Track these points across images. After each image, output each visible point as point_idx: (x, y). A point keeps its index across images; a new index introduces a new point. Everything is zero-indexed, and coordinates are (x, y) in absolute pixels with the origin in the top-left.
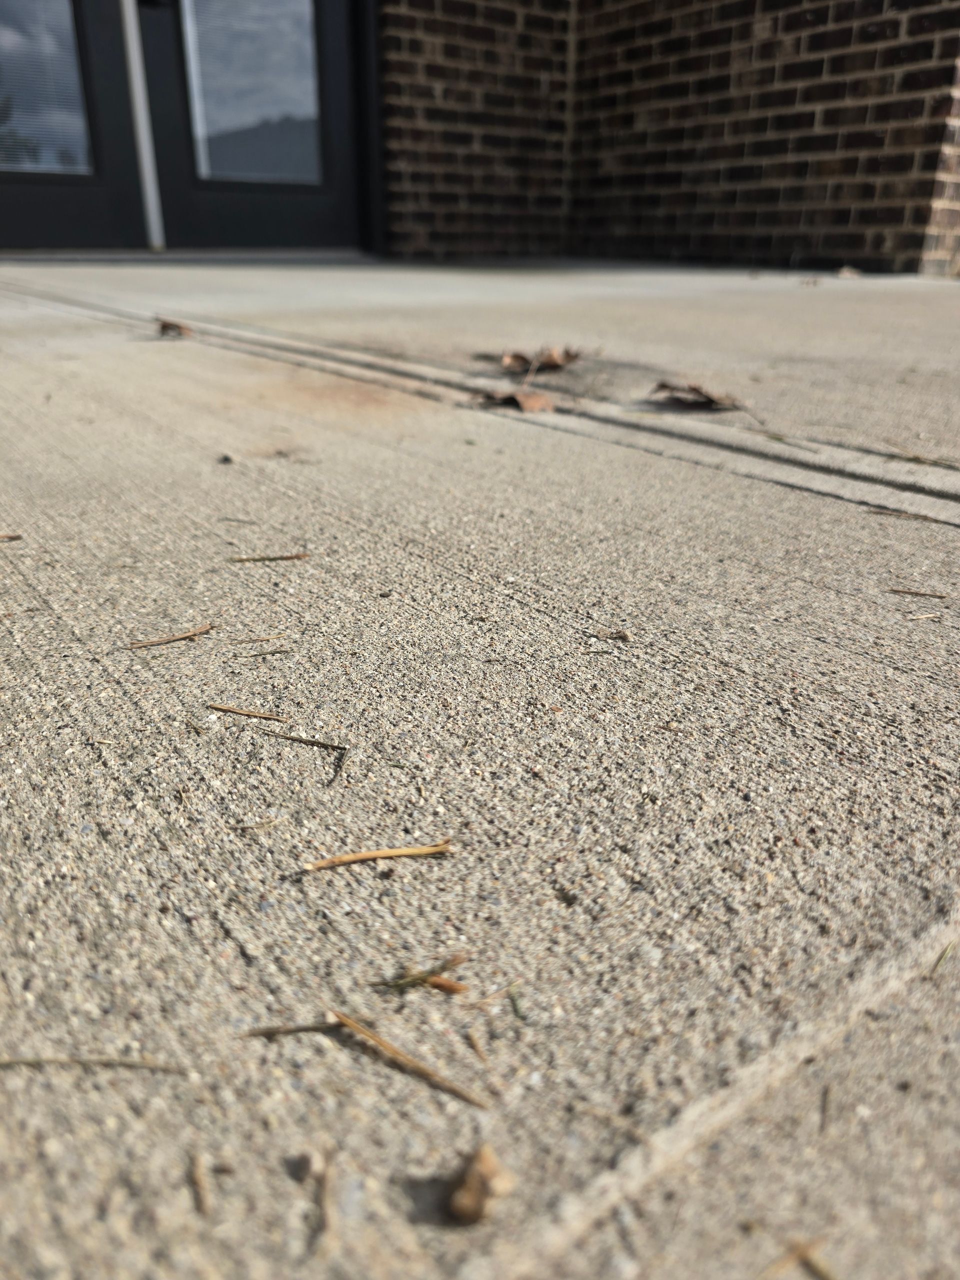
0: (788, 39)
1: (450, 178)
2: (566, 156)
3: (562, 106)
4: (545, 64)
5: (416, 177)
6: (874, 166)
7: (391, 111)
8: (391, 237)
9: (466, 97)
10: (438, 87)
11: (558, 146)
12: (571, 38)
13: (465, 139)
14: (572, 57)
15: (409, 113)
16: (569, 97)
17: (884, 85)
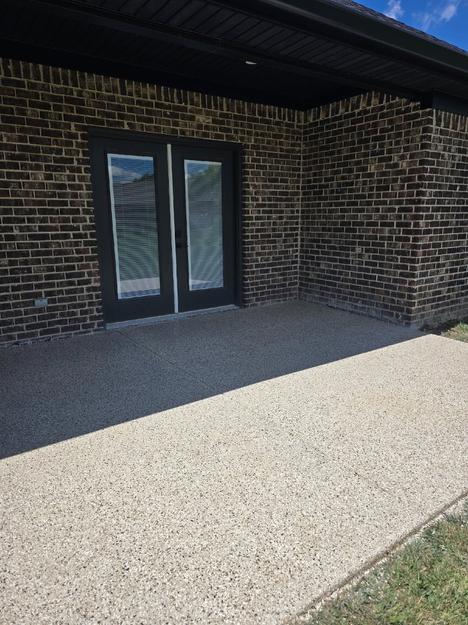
0: (367, 255)
1: (262, 283)
2: (298, 270)
3: (296, 256)
4: (292, 246)
5: (252, 284)
6: (394, 294)
7: (246, 267)
8: (245, 302)
9: (267, 259)
10: (259, 258)
11: (295, 268)
12: (299, 237)
13: (267, 271)
14: (299, 243)
15: (251, 267)
16: (298, 254)
17: (395, 274)
